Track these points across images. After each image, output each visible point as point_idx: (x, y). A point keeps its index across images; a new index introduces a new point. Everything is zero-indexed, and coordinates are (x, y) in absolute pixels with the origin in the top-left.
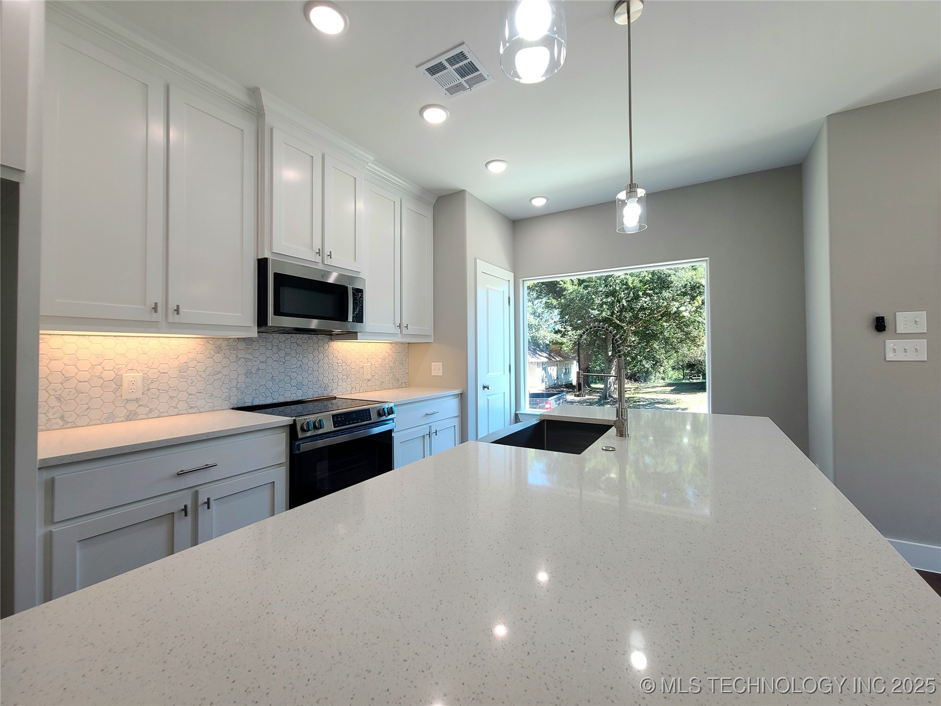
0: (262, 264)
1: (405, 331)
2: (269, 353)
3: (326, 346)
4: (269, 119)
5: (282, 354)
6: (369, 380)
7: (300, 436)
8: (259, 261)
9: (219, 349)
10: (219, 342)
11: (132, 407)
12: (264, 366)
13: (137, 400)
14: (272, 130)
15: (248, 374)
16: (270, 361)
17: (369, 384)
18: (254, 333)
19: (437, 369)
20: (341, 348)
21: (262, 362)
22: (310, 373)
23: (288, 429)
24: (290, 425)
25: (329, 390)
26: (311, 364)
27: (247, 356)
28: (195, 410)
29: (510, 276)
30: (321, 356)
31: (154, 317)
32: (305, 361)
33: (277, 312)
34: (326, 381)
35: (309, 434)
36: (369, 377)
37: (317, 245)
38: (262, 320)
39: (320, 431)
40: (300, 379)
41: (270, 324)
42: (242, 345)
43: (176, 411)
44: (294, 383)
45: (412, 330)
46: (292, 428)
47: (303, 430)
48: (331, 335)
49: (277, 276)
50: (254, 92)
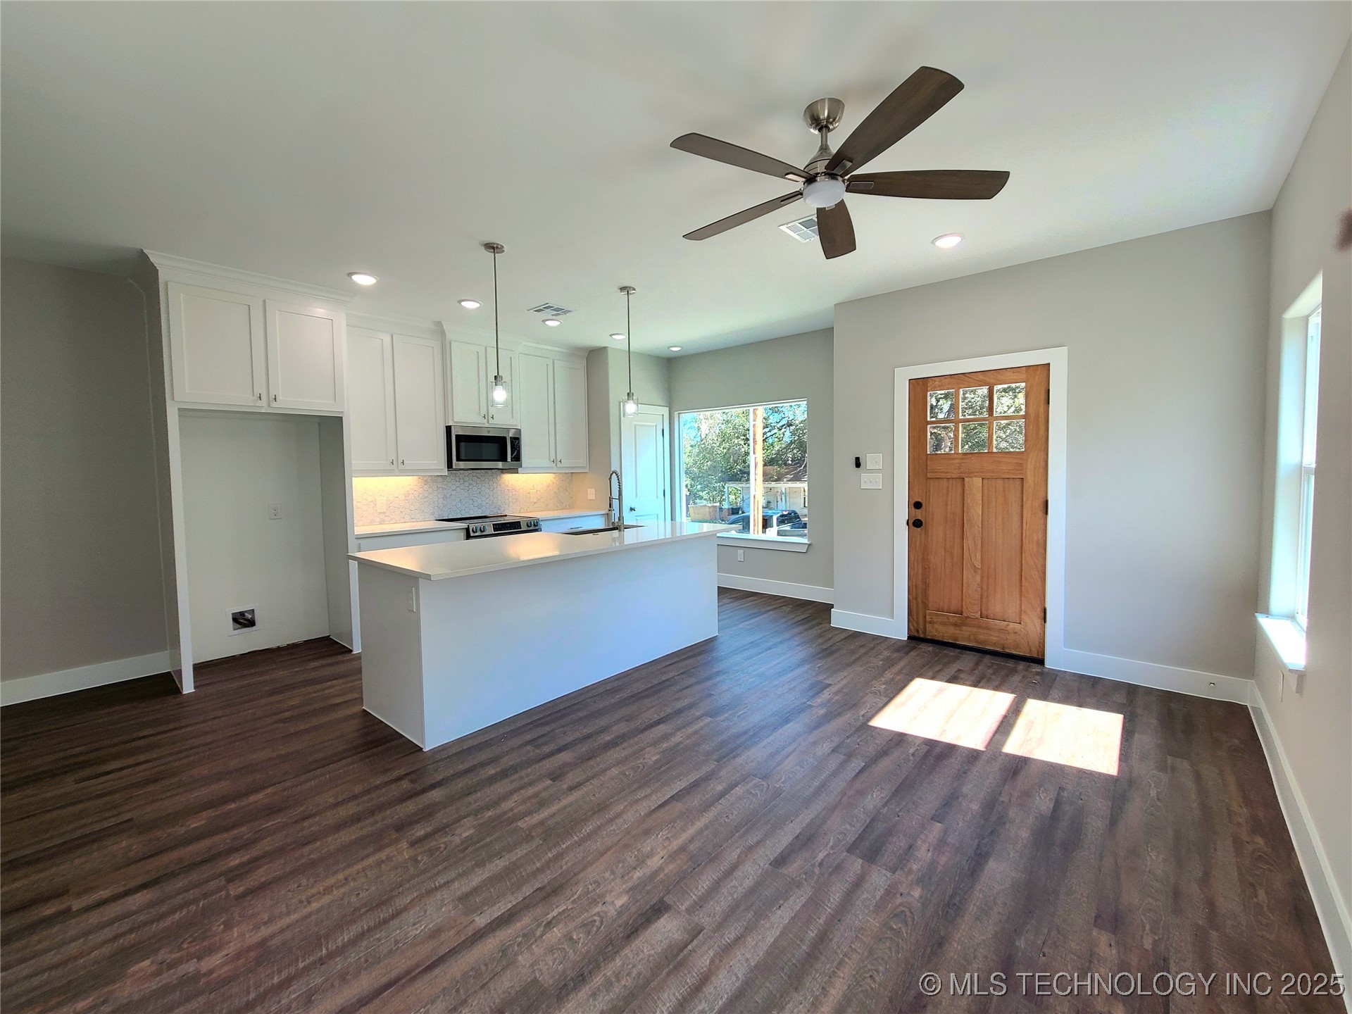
0: (449, 429)
1: (559, 465)
2: (458, 484)
3: (499, 478)
4: (449, 336)
5: (466, 484)
6: (535, 503)
7: (472, 535)
8: (447, 427)
9: (426, 482)
10: (425, 478)
11: (382, 517)
12: (454, 493)
13: (384, 513)
14: (450, 343)
15: (445, 498)
16: (458, 489)
17: (535, 506)
18: (445, 472)
19: (591, 493)
20: (509, 478)
21: (453, 490)
22: (487, 497)
23: (465, 531)
24: (466, 528)
25: (502, 510)
26: (487, 491)
27: (444, 486)
28: (414, 520)
29: (665, 411)
30: (495, 485)
31: (392, 467)
32: (483, 489)
33: (458, 459)
34: (499, 503)
35: (476, 534)
36: (535, 501)
37: (484, 411)
38: (450, 465)
39: (484, 533)
40: (480, 501)
41: (454, 467)
42: (440, 479)
43: (404, 520)
44: (476, 504)
45: (565, 463)
46: (467, 530)
47: (473, 532)
48: (503, 471)
49: (457, 436)
50: (439, 324)
